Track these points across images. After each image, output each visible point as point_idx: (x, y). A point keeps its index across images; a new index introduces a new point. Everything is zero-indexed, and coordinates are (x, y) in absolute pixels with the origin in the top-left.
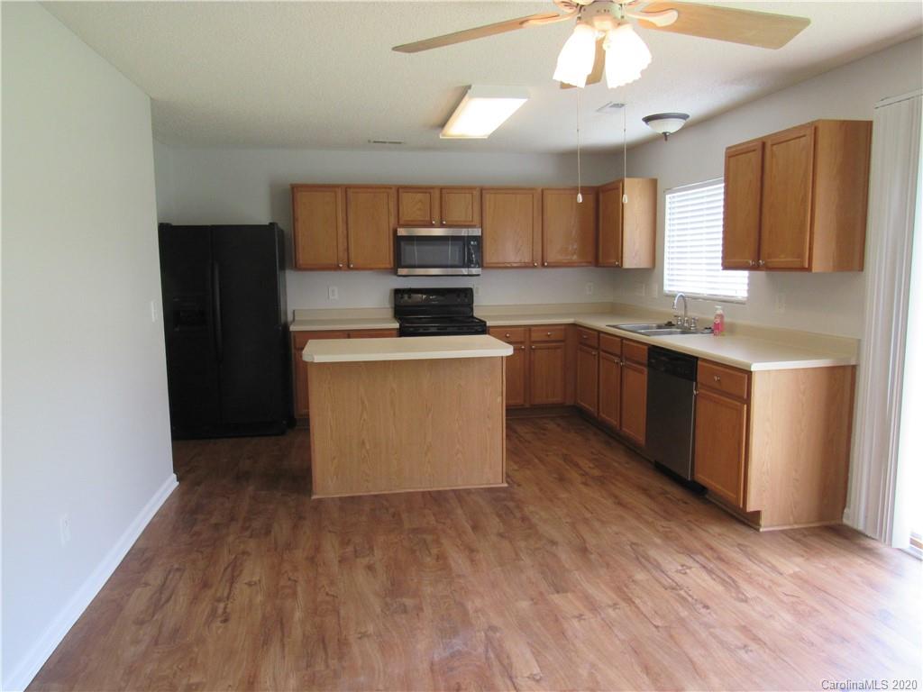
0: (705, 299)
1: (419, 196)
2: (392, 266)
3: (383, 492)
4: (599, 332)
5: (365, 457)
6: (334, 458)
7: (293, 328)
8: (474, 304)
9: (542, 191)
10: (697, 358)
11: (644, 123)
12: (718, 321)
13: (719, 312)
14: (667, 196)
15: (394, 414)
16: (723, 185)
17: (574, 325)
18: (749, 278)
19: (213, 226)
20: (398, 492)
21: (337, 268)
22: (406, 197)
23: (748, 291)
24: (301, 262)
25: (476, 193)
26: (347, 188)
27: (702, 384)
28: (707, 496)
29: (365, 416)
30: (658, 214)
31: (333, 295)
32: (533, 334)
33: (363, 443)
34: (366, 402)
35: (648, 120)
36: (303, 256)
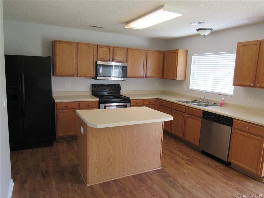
0: (209, 93)
1: (106, 49)
2: (94, 76)
3: (117, 178)
4: (172, 103)
5: (110, 164)
6: (97, 167)
7: (56, 101)
8: (121, 90)
9: (147, 51)
10: (233, 118)
11: (197, 31)
12: (222, 102)
13: (223, 99)
14: (193, 57)
15: (123, 145)
16: (236, 54)
17: (158, 99)
18: (234, 88)
19: (21, 56)
20: (122, 177)
21: (72, 76)
22: (100, 50)
23: (233, 92)
24: (57, 73)
25: (126, 50)
26: (77, 44)
27: (235, 128)
28: (231, 166)
29: (111, 147)
30: (187, 62)
31: (68, 86)
32: (145, 102)
33: (109, 159)
34: (112, 141)
35: (198, 30)
36: (58, 71)
